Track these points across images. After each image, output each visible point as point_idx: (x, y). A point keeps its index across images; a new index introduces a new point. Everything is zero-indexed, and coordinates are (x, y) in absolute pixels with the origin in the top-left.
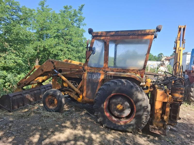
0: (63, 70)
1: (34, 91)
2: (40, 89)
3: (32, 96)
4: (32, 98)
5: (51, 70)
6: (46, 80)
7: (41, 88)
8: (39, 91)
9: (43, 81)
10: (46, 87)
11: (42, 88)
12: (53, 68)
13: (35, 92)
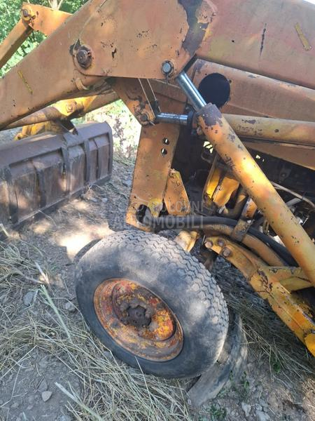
0: (243, 84)
1: (31, 160)
2: (60, 151)
3: (21, 187)
4: (24, 194)
5: (157, 76)
6: (90, 111)
7: (64, 147)
8: (55, 160)
9: (79, 113)
10: (90, 139)
11: (70, 143)
12: (178, 64)
13: (39, 165)
